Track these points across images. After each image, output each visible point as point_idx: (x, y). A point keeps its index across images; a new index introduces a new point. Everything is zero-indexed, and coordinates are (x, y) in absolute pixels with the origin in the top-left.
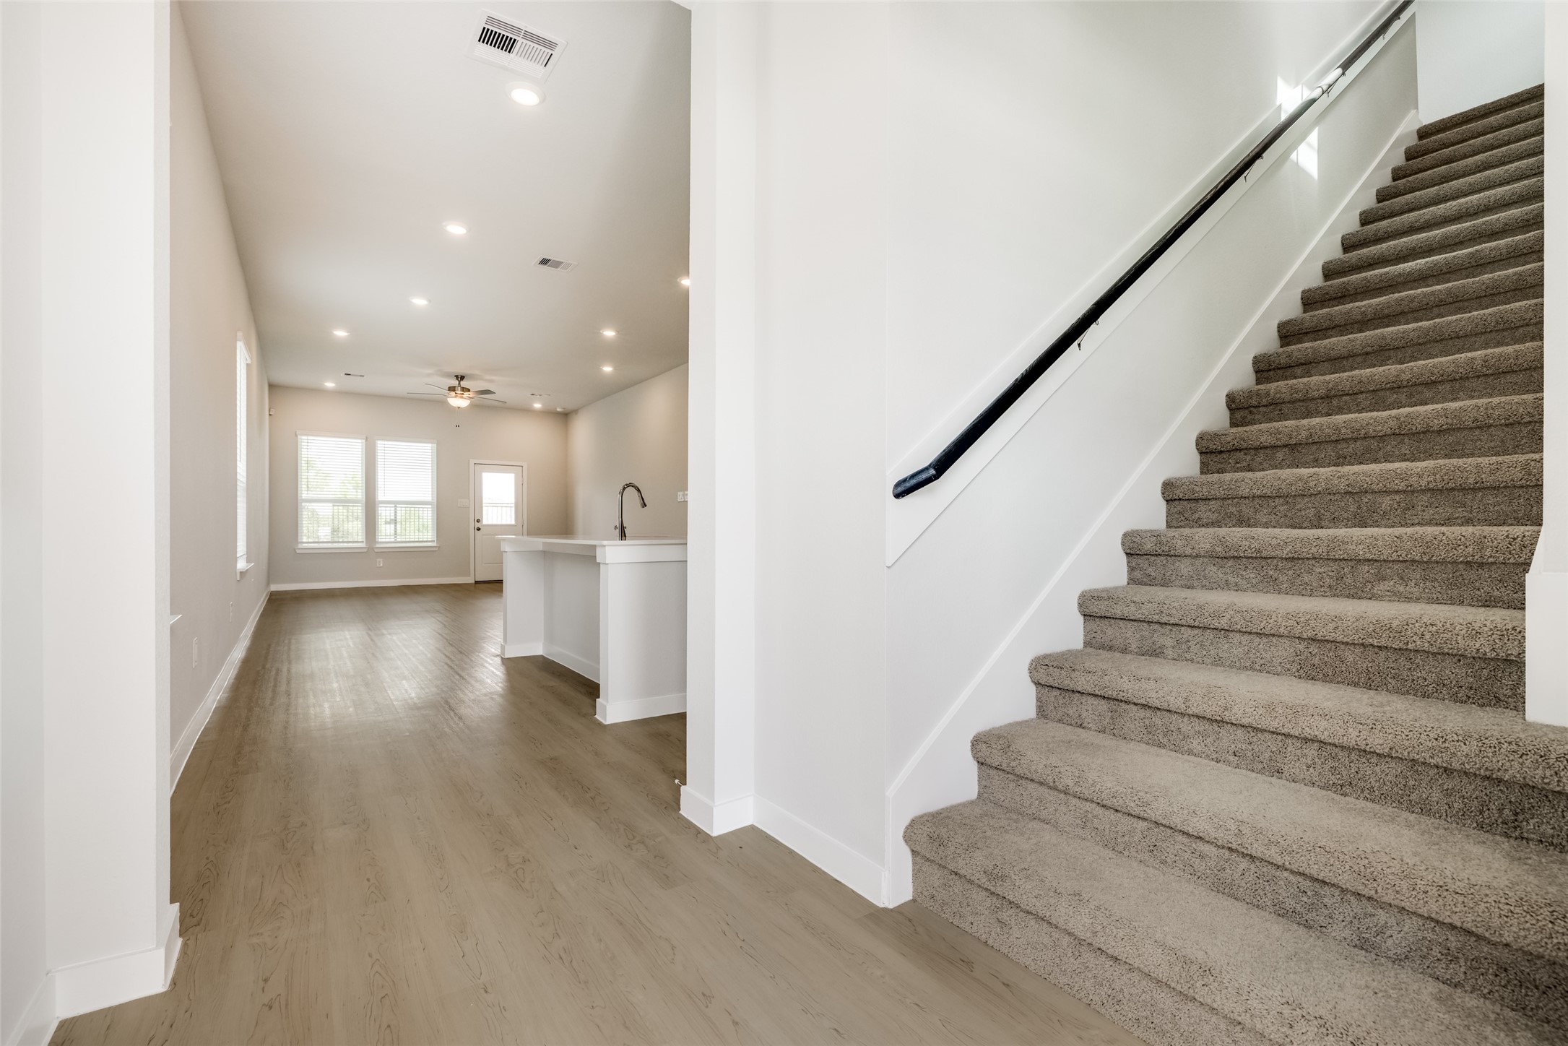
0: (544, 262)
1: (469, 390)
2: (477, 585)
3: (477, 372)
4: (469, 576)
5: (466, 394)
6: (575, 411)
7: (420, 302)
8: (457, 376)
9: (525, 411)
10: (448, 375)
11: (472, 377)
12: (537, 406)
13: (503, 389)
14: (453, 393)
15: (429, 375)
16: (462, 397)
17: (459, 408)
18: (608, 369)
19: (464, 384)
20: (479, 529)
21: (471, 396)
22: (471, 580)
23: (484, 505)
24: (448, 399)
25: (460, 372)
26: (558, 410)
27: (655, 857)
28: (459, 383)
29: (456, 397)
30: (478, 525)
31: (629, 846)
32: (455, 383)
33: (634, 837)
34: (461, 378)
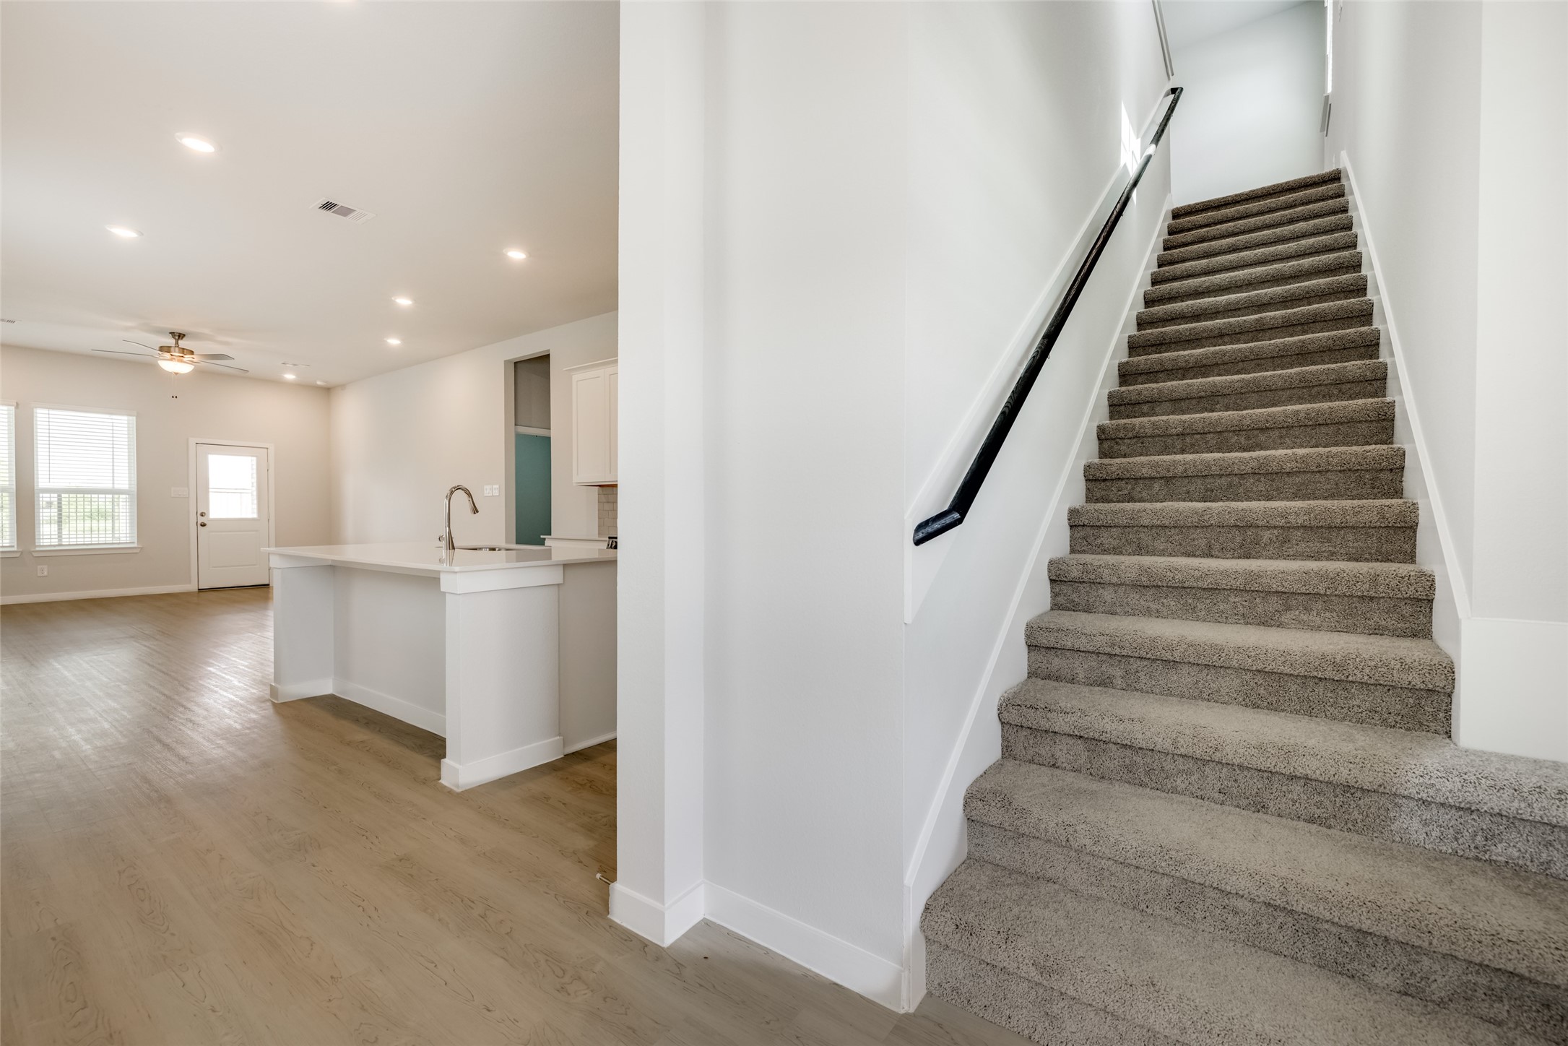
0: (328, 206)
1: (192, 353)
2: (200, 593)
3: (206, 331)
4: (190, 582)
5: (188, 358)
6: (343, 386)
7: (124, 233)
8: (173, 334)
9: (270, 382)
10: (159, 331)
11: (196, 336)
12: (290, 377)
13: (242, 353)
14: (167, 355)
15: (127, 329)
16: (182, 361)
17: (176, 374)
18: (394, 342)
19: (182, 343)
20: (203, 525)
21: (194, 360)
22: (193, 587)
23: (210, 490)
24: (159, 362)
25: (179, 328)
26: (319, 383)
27: (605, 999)
28: (177, 343)
29: (171, 360)
30: (201, 520)
31: (562, 989)
32: (171, 342)
33: (564, 971)
34: (179, 336)
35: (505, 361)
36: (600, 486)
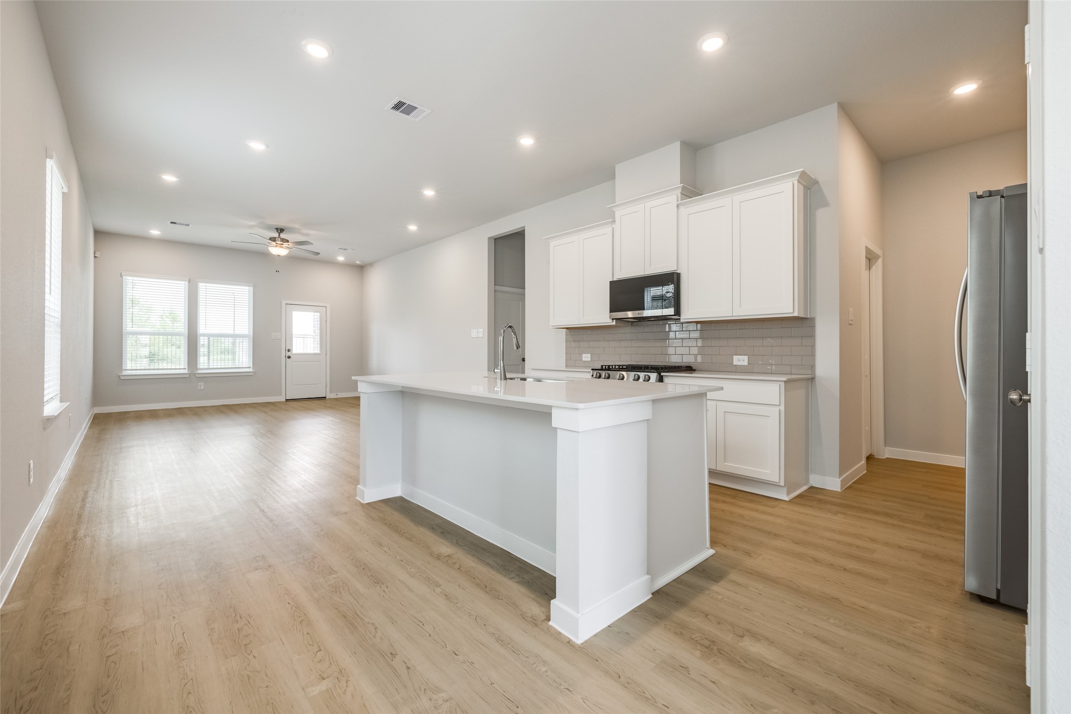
1: (288, 241)
2: (287, 402)
3: (297, 226)
4: (281, 395)
5: (285, 244)
6: (371, 265)
7: (257, 146)
8: (277, 229)
9: (330, 263)
10: (269, 228)
11: (291, 230)
12: (341, 259)
13: (318, 240)
14: (274, 243)
15: (251, 227)
16: (282, 247)
17: (279, 256)
18: (413, 228)
19: (283, 236)
20: (289, 357)
21: (289, 246)
22: (282, 399)
23: (294, 336)
24: (269, 248)
25: (281, 224)
26: (358, 262)
28: (279, 235)
29: (276, 246)
30: (288, 354)
32: (276, 235)
34: (281, 231)
35: (489, 238)
36: (567, 328)
